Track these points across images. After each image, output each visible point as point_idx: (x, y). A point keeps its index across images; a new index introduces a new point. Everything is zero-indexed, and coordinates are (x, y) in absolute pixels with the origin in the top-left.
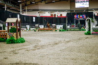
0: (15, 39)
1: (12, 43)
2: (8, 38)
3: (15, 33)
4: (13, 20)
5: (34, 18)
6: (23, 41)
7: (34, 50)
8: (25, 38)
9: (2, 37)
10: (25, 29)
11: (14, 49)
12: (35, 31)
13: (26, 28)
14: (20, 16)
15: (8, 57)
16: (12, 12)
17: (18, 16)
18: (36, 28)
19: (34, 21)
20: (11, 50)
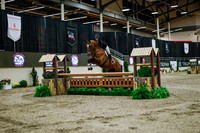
0: (149, 89)
1: (143, 98)
2: (135, 88)
3: (149, 79)
4: (145, 51)
5: (186, 46)
6: (165, 95)
7: (190, 114)
8: (169, 88)
9: (124, 85)
10: (168, 69)
11: (148, 111)
12: (189, 73)
13: (170, 66)
14: (158, 42)
15: (138, 126)
16: (142, 35)
17: (154, 42)
18: (192, 67)
19: (187, 51)
20: (142, 113)
